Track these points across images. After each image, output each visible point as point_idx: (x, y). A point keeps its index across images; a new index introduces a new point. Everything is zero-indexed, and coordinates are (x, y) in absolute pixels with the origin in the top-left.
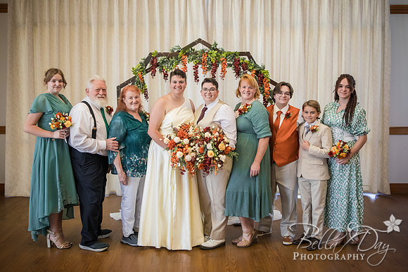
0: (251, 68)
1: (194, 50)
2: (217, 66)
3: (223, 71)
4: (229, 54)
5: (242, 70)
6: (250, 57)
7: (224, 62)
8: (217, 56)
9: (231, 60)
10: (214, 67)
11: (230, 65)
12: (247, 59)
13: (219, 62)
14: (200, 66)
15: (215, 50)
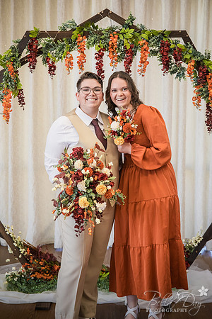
0: (188, 57)
1: (96, 28)
2: (133, 54)
3: (142, 62)
4: (152, 34)
5: (173, 61)
6: (187, 39)
7: (145, 47)
8: (134, 37)
9: (156, 44)
10: (128, 56)
11: (154, 53)
12: (182, 42)
13: (136, 47)
14: (106, 53)
15: (130, 27)
